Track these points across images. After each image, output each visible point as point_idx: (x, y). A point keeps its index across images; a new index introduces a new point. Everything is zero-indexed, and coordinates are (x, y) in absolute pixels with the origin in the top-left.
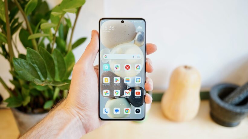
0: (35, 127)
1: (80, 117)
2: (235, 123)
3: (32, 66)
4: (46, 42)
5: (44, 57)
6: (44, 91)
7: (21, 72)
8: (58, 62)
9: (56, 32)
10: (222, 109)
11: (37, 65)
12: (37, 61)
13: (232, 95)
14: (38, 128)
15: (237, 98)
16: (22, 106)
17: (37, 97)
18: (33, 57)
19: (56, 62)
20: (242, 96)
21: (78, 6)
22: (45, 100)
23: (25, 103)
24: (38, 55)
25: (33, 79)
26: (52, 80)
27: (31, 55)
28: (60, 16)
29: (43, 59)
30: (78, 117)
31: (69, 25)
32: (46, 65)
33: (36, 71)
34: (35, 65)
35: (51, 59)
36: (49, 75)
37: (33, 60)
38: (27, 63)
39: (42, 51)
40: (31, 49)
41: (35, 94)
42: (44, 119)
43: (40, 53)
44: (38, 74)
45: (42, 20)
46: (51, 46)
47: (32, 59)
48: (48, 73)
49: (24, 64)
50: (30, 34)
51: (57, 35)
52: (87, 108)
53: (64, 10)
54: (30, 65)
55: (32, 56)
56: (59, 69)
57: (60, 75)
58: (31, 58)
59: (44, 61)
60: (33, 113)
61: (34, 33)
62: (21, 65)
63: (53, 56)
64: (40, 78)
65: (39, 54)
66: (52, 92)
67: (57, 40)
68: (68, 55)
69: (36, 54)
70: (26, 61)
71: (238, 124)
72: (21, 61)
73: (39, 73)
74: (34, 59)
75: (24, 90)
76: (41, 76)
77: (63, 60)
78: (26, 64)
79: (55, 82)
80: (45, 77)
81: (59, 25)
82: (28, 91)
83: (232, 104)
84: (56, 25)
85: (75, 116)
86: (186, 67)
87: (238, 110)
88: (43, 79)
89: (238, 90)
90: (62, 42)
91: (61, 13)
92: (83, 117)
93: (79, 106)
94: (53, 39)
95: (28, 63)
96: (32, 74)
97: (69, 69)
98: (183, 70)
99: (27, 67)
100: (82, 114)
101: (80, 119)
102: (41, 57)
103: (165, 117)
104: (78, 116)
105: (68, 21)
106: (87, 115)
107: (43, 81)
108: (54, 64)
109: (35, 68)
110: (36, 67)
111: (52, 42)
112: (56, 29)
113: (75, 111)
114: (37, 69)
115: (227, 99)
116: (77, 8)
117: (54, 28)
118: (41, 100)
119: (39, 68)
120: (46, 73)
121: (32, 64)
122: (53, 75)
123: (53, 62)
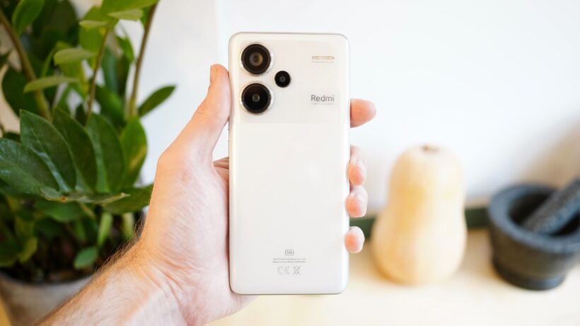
0: (57, 313)
1: (171, 288)
2: (552, 279)
3: (36, 155)
4: (74, 101)
5: (65, 132)
6: (72, 224)
7: (7, 172)
8: (103, 145)
9: (95, 72)
10: (519, 246)
11: (48, 153)
12: (48, 145)
13: (542, 211)
14: (65, 317)
15: (555, 217)
16: (18, 264)
17: (57, 241)
18: (37, 133)
19: (97, 147)
20: (566, 214)
21: (148, 4)
22: (77, 247)
23: (25, 257)
24: (50, 130)
25: (39, 187)
26: (89, 190)
27: (32, 130)
28: (103, 32)
29: (62, 137)
30: (166, 288)
31: (128, 55)
32: (71, 153)
33: (47, 169)
34: (44, 155)
35: (84, 137)
36: (80, 179)
37: (39, 142)
38: (23, 149)
39: (59, 119)
40: (32, 114)
41: (49, 233)
42: (81, 293)
43: (55, 122)
44: (52, 176)
45: (60, 44)
46: (86, 107)
47: (35, 139)
48: (78, 173)
49: (14, 151)
50: (29, 80)
51: (100, 80)
52: (190, 264)
53: (113, 14)
54: (30, 153)
55: (35, 130)
56: (107, 163)
57: (109, 178)
58: (32, 137)
59: (67, 144)
60: (47, 281)
61: (38, 76)
62: (6, 155)
63: (89, 131)
64: (57, 187)
65: (53, 127)
66: (95, 225)
67: (98, 94)
68: (128, 128)
69: (45, 125)
70: (20, 145)
71: (560, 282)
72: (6, 146)
73: (56, 174)
74: (41, 139)
75: (20, 224)
76: (61, 182)
77: (116, 141)
78: (20, 153)
79: (97, 195)
80: (72, 184)
81: (100, 53)
82: (32, 225)
83: (542, 234)
84: (93, 54)
85: (159, 285)
86: (426, 149)
87: (557, 246)
88: (66, 189)
89: (555, 198)
90: (114, 99)
91: (104, 23)
92: (180, 286)
93: (169, 259)
94: (90, 92)
95: (26, 150)
96: (36, 177)
97: (134, 163)
98: (420, 157)
99: (24, 159)
100: (178, 279)
101: (173, 292)
102: (59, 133)
103: (383, 275)
104: (168, 283)
105: (125, 43)
106: (189, 282)
107: (66, 195)
108: (92, 151)
109: (45, 161)
110: (45, 159)
111: (88, 98)
112: (94, 65)
113: (159, 272)
114: (50, 164)
115: (530, 222)
116: (144, 9)
117: (90, 62)
118: (67, 248)
119: (53, 161)
120: (73, 172)
121: (35, 151)
122: (91, 177)
123: (90, 145)
